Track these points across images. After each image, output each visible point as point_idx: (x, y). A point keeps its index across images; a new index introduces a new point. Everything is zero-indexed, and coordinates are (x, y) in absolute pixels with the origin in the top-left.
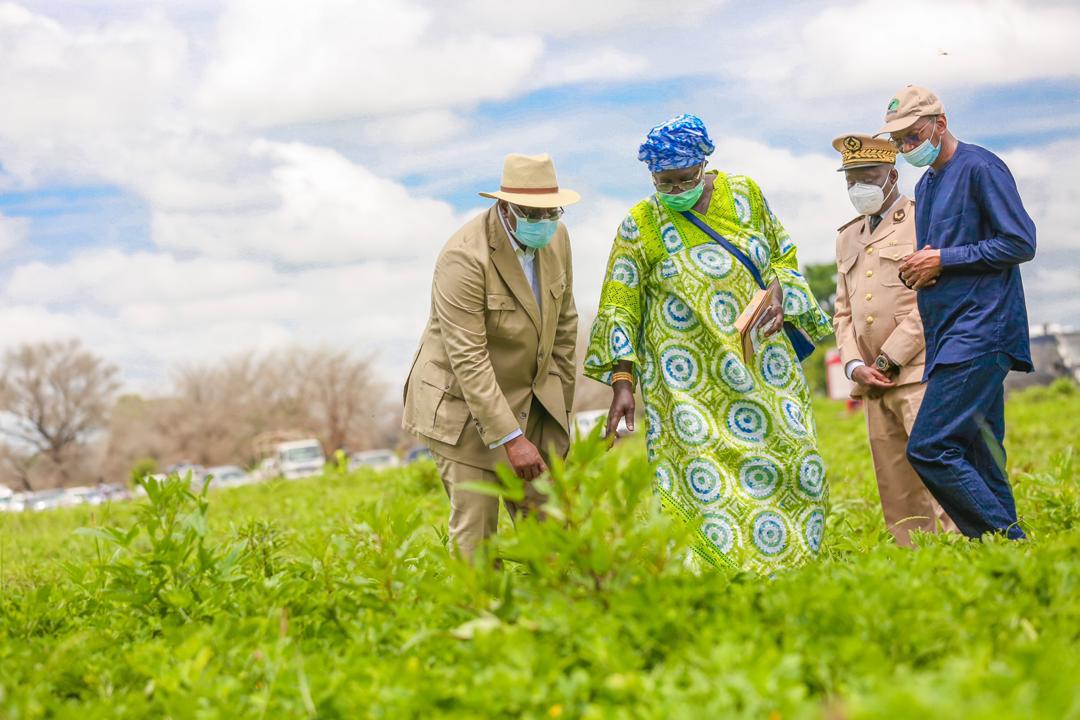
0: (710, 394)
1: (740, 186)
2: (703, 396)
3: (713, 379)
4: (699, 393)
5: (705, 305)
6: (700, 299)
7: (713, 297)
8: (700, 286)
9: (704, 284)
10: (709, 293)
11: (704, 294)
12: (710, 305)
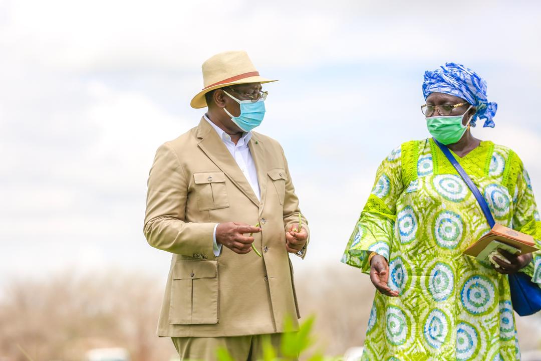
0: (415, 300)
1: (503, 151)
2: (409, 302)
3: (420, 288)
4: (406, 299)
5: (432, 220)
6: (429, 214)
7: (441, 214)
8: (432, 203)
9: (435, 202)
10: (438, 211)
11: (433, 210)
12: (436, 221)
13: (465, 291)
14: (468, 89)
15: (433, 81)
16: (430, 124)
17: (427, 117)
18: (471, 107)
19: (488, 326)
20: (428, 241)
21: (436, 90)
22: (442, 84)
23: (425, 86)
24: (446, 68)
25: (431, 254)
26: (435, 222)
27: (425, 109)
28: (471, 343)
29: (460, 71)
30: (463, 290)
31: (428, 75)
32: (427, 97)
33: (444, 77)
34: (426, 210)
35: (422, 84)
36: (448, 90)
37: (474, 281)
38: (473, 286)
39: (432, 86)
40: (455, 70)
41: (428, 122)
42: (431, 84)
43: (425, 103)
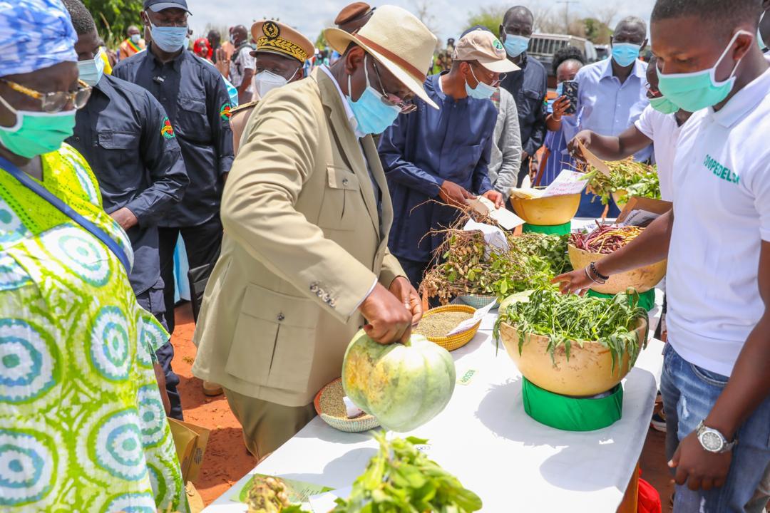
5: (83, 337)
6: (74, 326)
7: (100, 320)
8: (77, 303)
9: (83, 299)
10: (92, 314)
11: (83, 316)
12: (93, 335)
20: (82, 378)
25: (93, 399)
26: (91, 338)
34: (66, 319)
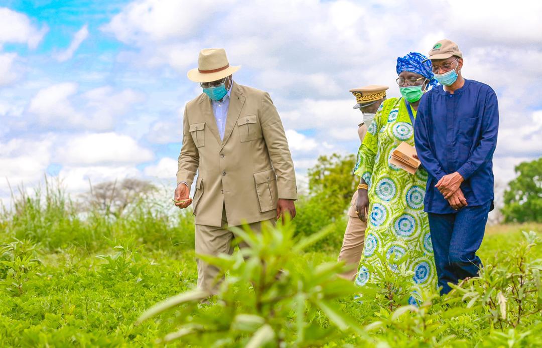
5: (388, 151)
6: (387, 147)
7: (393, 148)
8: (389, 141)
9: (391, 140)
10: (392, 146)
13: (409, 194)
14: (424, 69)
15: (403, 63)
16: (402, 91)
17: (400, 86)
18: (426, 79)
19: (422, 216)
21: (405, 69)
22: (410, 66)
23: (398, 67)
24: (411, 56)
27: (399, 80)
28: (412, 226)
29: (420, 58)
30: (407, 194)
31: (399, 60)
32: (399, 73)
33: (411, 61)
34: (385, 144)
35: (396, 66)
36: (413, 69)
37: (414, 189)
38: (414, 192)
39: (403, 67)
40: (417, 57)
41: (401, 89)
42: (402, 65)
43: (399, 77)
